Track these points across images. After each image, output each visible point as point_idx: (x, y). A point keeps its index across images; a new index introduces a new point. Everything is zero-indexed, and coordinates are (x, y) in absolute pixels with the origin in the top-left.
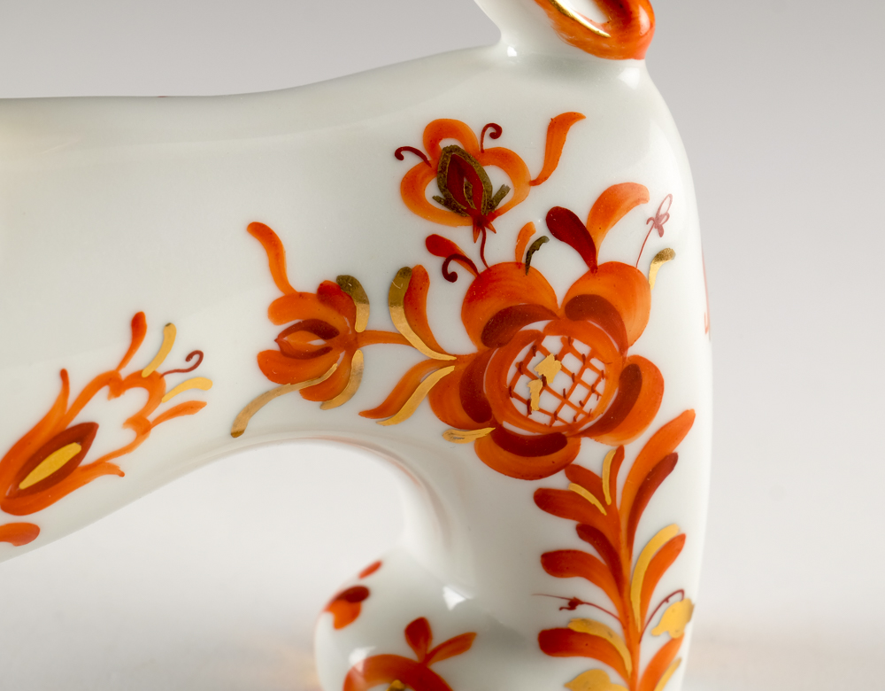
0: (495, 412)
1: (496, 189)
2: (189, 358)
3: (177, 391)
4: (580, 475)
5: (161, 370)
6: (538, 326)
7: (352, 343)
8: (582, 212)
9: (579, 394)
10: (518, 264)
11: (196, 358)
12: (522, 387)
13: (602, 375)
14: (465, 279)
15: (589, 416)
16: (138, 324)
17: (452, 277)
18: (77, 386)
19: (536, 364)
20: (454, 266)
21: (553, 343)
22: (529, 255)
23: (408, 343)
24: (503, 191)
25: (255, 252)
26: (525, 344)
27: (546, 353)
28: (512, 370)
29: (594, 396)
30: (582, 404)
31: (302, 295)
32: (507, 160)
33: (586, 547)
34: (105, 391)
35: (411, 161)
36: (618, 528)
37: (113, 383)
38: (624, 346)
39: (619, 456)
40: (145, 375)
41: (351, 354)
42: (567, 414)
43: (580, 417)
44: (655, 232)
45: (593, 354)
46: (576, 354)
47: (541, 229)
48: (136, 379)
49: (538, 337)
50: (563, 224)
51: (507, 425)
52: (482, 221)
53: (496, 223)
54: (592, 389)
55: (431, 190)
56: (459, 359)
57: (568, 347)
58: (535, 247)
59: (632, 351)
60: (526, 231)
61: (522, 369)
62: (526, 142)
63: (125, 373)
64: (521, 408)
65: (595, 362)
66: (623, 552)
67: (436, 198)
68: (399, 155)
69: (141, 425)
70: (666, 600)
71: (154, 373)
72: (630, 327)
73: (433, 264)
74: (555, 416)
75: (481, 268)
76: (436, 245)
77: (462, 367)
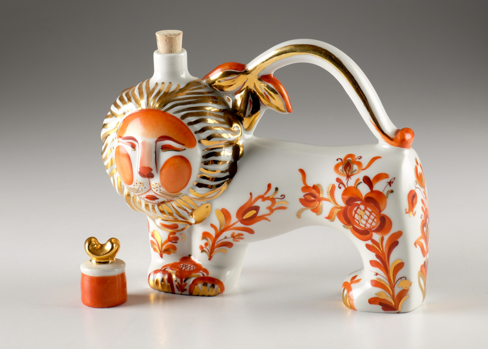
0: (352, 222)
1: (354, 169)
2: (281, 196)
3: (279, 203)
4: (373, 241)
5: (275, 197)
6: (359, 202)
7: (320, 200)
8: (371, 178)
9: (370, 221)
10: (354, 187)
11: (283, 196)
12: (356, 216)
13: (375, 217)
14: (343, 189)
15: (373, 227)
16: (269, 186)
17: (340, 188)
18: (254, 197)
19: (359, 211)
20: (341, 185)
21: (362, 207)
22: (357, 185)
23: (330, 201)
24: (356, 170)
25: (300, 175)
26: (356, 206)
27: (361, 209)
28: (354, 212)
29: (374, 222)
30: (371, 224)
31: (309, 187)
32: (359, 164)
33: (378, 260)
34: (261, 200)
35: (340, 161)
36: (385, 257)
37: (263, 198)
38: (380, 211)
39: (382, 239)
40: (270, 198)
41: (319, 202)
42: (368, 226)
43: (371, 227)
44: (389, 185)
45: (372, 212)
46: (368, 211)
47: (361, 180)
48: (268, 198)
49: (358, 205)
50: (367, 180)
51: (355, 226)
52: (348, 177)
53: (352, 177)
54: (373, 220)
55: (341, 168)
56: (341, 207)
57: (366, 209)
58: (359, 184)
59: (383, 213)
60: (358, 180)
61: (356, 212)
62: (365, 162)
63: (266, 196)
64: (357, 222)
65: (373, 213)
66: (387, 263)
67: (341, 170)
68: (337, 160)
69: (271, 210)
70: (401, 278)
71: (273, 198)
72: (382, 207)
73: (337, 184)
74: (365, 225)
75: (346, 187)
76: (338, 180)
77: (343, 209)
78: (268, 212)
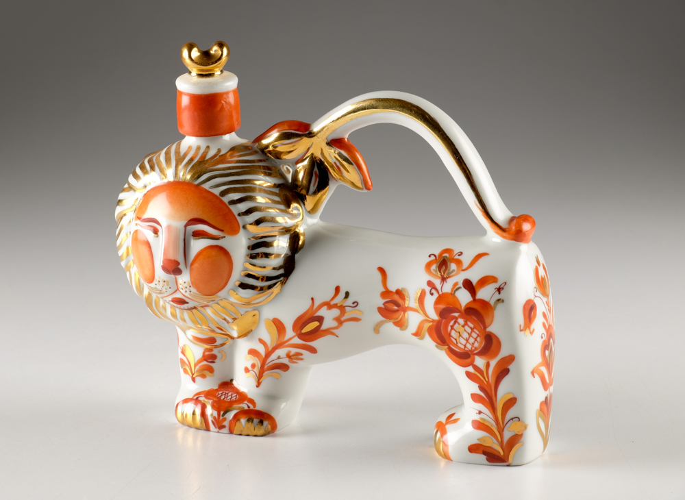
0: (447, 341)
1: (452, 270)
2: (353, 303)
3: (350, 313)
4: (476, 368)
5: (344, 305)
6: (456, 314)
7: (405, 310)
8: (474, 282)
9: (471, 340)
10: (451, 294)
11: (356, 304)
12: (453, 334)
13: (478, 336)
14: (436, 295)
15: (476, 349)
16: (337, 289)
17: (432, 294)
18: (317, 303)
19: (456, 326)
20: (433, 291)
21: (461, 321)
22: (455, 291)
23: (419, 312)
24: (453, 271)
25: (379, 276)
26: (452, 320)
27: (459, 324)
28: (449, 328)
29: (476, 342)
30: (473, 344)
31: (391, 292)
32: (459, 262)
33: (483, 395)
34: (325, 307)
35: (433, 258)
36: (491, 390)
37: (329, 305)
38: (485, 328)
39: (488, 365)
40: (338, 305)
41: (404, 313)
42: (469, 347)
43: (473, 348)
44: (497, 292)
45: (475, 328)
46: (469, 326)
47: (461, 284)
48: (335, 306)
49: (456, 318)
50: (468, 285)
51: (452, 346)
52: (444, 279)
53: (448, 280)
54: (476, 340)
55: (434, 267)
56: (433, 321)
57: (466, 324)
58: (457, 289)
59: (489, 329)
60: (456, 284)
61: (452, 328)
62: (466, 259)
63: (332, 303)
64: (455, 341)
65: (475, 330)
66: (494, 398)
67: (434, 270)
68: (430, 256)
69: (339, 322)
70: (512, 419)
71: (341, 306)
72: (487, 321)
73: (428, 289)
74: (465, 346)
75: (441, 293)
76: (430, 283)
77: (435, 323)
78: (335, 324)
